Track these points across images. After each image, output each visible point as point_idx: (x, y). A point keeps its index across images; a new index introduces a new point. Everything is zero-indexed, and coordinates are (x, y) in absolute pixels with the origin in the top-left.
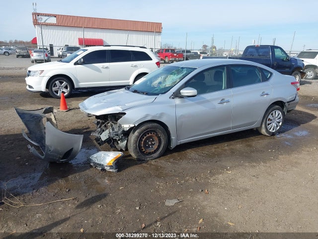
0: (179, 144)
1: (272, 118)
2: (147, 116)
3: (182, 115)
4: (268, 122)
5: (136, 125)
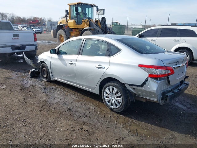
0: (53, 79)
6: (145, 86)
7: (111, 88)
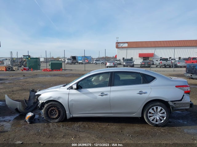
0: (71, 117)
1: (153, 112)
2: (51, 97)
3: (72, 100)
4: (149, 115)
5: (45, 102)
6: (183, 99)
7: (155, 108)
